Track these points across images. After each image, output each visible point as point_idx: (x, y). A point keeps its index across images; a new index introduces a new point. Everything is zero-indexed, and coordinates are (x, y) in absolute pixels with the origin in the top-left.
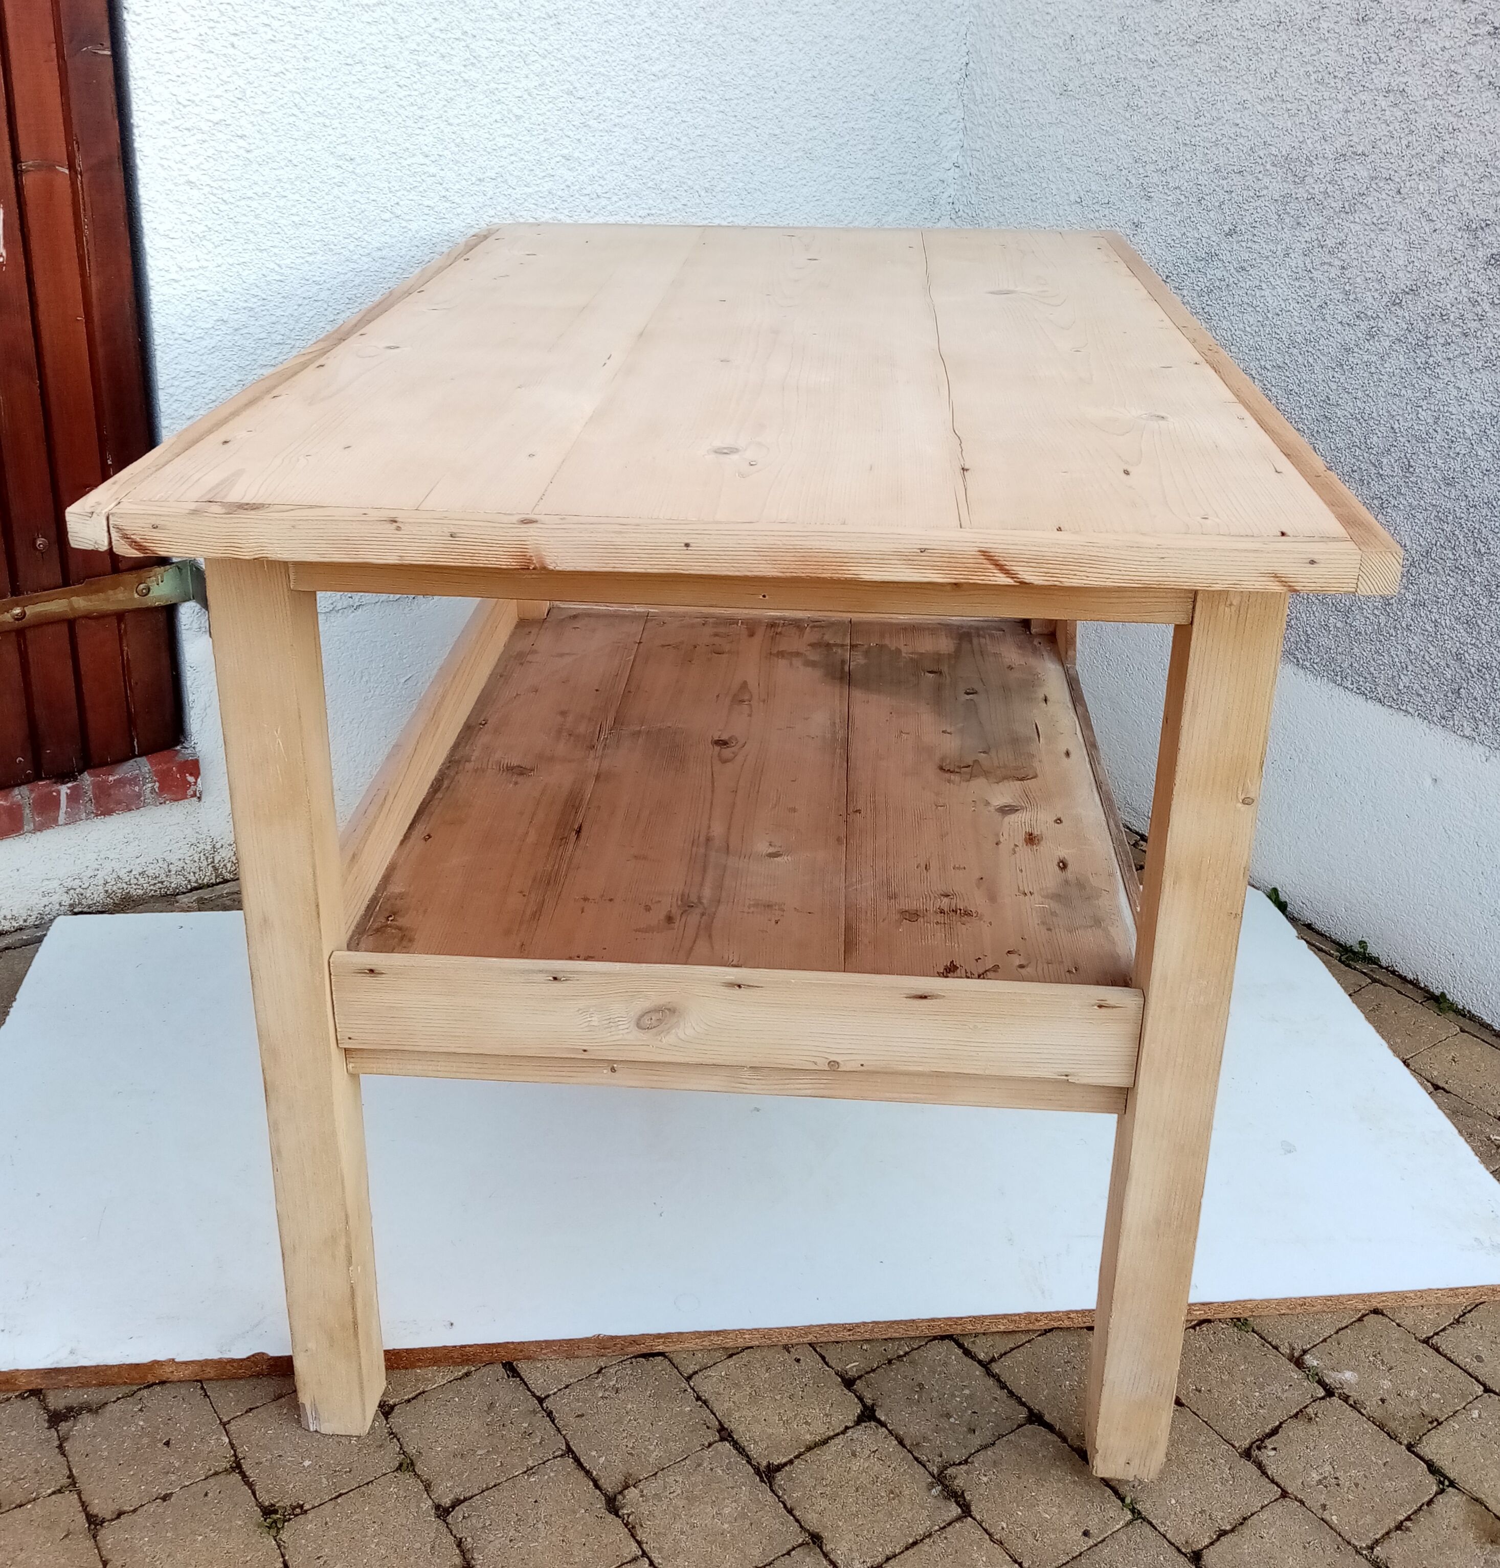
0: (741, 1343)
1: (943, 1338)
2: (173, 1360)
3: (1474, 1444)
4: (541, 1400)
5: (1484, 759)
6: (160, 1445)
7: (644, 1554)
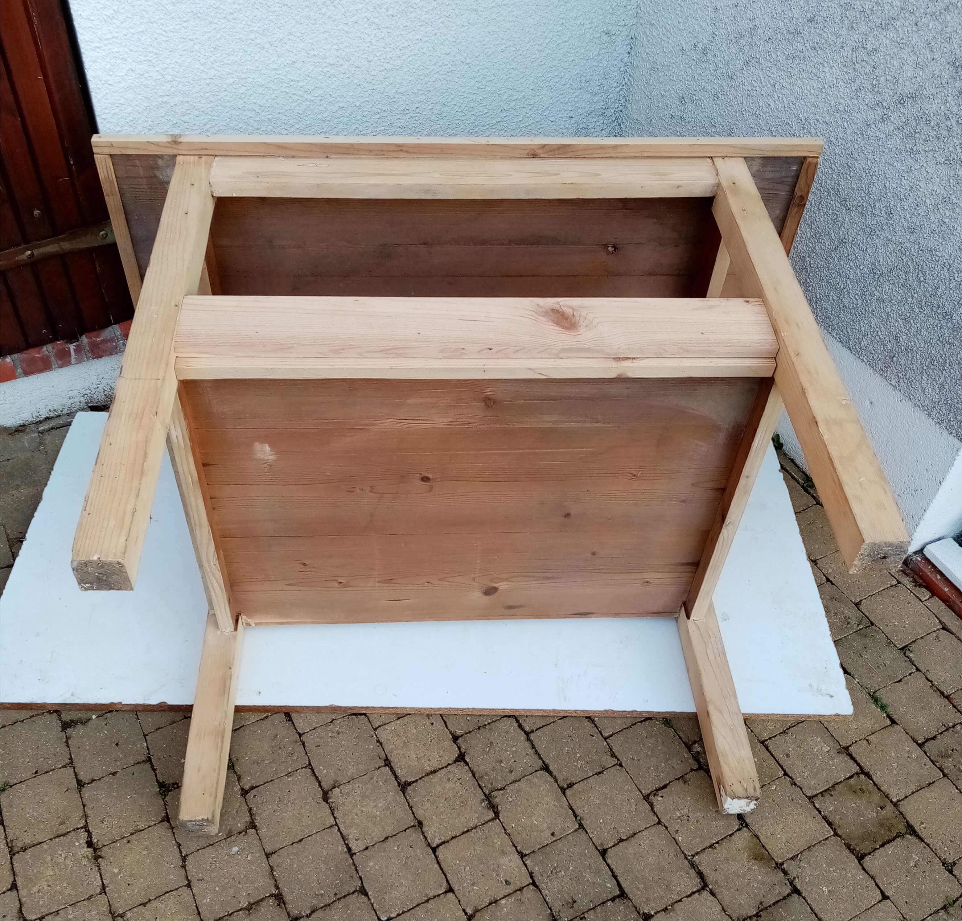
0: (405, 712)
1: (509, 716)
2: (121, 703)
3: (767, 804)
4: (300, 735)
5: (899, 400)
6: (114, 745)
7: (337, 824)
